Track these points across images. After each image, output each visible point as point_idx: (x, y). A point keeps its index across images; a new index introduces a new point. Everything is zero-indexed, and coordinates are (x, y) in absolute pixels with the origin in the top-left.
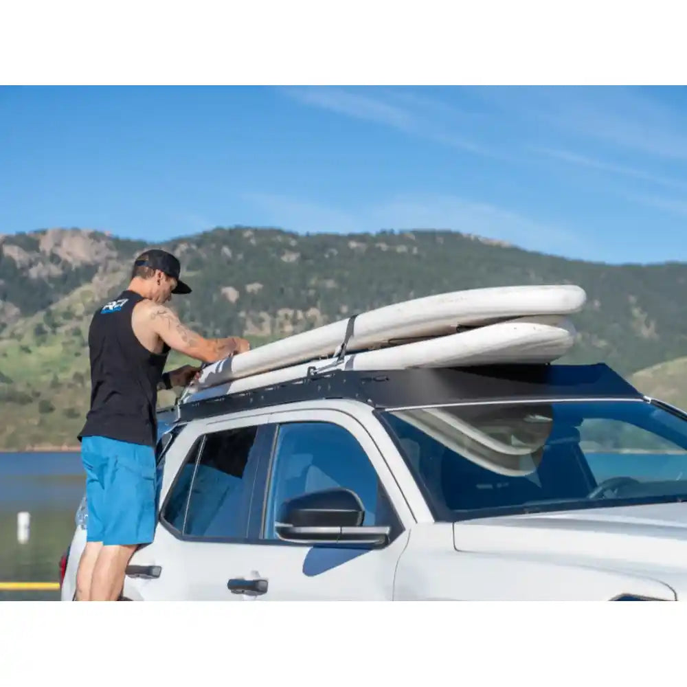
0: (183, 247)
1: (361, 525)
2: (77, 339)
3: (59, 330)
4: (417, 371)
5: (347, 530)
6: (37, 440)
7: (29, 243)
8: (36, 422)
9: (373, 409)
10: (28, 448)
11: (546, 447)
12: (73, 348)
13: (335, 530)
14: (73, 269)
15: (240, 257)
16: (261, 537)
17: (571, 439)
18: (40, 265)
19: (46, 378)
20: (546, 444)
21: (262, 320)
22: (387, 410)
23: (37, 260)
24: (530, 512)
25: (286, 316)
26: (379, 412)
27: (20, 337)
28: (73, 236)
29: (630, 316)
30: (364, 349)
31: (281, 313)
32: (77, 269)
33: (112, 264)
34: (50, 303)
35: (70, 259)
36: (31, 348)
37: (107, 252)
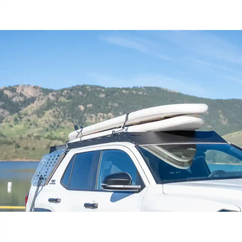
0: (66, 92)
1: (131, 185)
2: (29, 123)
3: (22, 119)
4: (150, 132)
5: (126, 186)
6: (14, 157)
7: (13, 89)
8: (14, 151)
9: (135, 145)
10: (11, 160)
11: (194, 159)
12: (27, 126)
13: (122, 186)
14: (28, 98)
15: (85, 95)
16: (96, 189)
17: (202, 157)
18: (16, 97)
19: (18, 136)
20: (194, 158)
21: (92, 117)
22: (139, 146)
23: (16, 95)
24: (189, 181)
25: (101, 116)
26: (136, 146)
27: (9, 122)
28: (28, 87)
29: (219, 117)
30: (132, 125)
31: (99, 114)
32: (29, 99)
33: (41, 97)
34: (20, 110)
35: (27, 95)
36: (13, 126)
37: (40, 93)
